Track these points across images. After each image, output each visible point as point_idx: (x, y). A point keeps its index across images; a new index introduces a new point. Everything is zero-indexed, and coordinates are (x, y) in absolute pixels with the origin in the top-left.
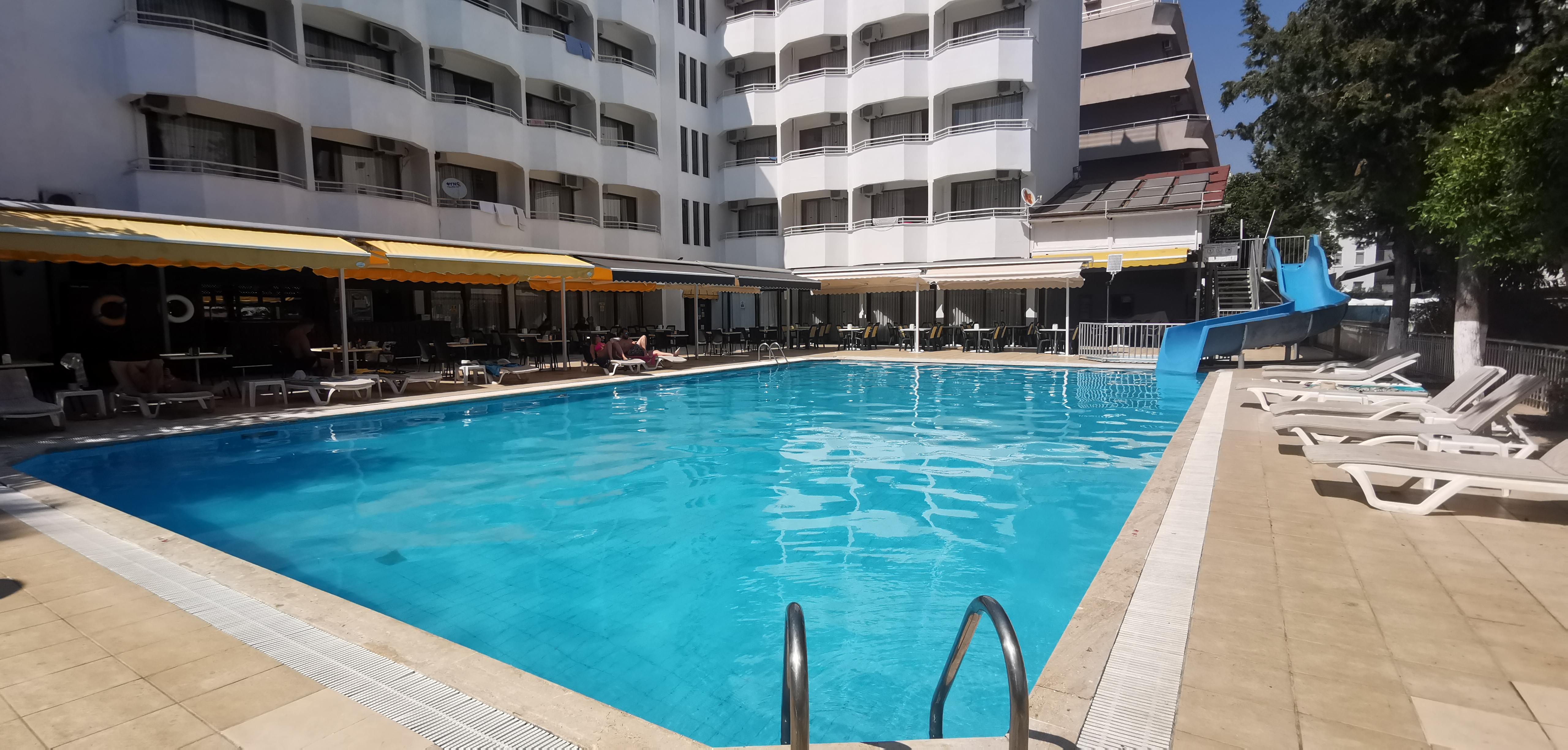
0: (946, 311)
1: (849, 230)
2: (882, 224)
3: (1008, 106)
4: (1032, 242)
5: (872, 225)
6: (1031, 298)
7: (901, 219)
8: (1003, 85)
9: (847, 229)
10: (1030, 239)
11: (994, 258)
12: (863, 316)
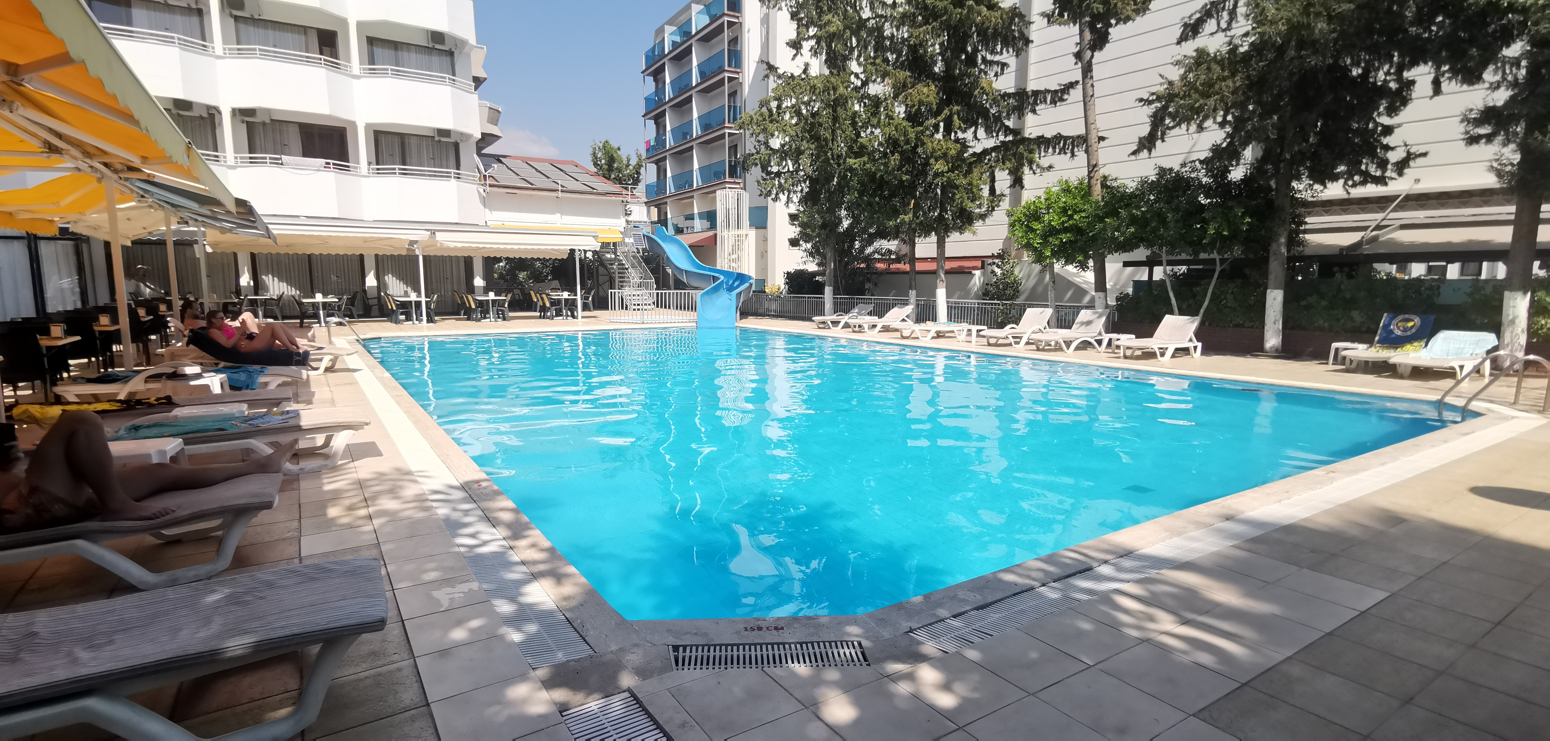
0: (378, 277)
1: (229, 163)
2: (297, 165)
3: (435, 59)
4: (487, 210)
5: (282, 164)
6: (478, 267)
7: (328, 163)
8: (437, 37)
9: (225, 162)
10: (485, 206)
11: (457, 224)
12: (249, 283)
